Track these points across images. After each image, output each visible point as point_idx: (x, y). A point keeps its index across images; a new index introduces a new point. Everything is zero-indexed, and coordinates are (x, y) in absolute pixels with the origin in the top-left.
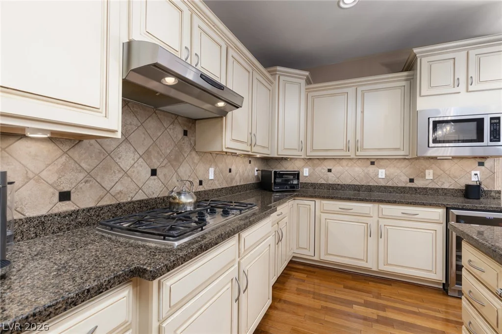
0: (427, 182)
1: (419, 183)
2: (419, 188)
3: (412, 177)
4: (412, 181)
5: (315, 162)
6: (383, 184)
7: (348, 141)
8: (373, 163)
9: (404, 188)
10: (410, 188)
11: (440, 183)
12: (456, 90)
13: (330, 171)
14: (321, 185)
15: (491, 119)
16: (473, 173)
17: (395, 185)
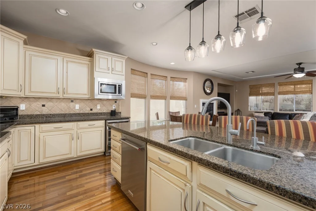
0: (98, 110)
1: (94, 111)
2: (94, 113)
3: (91, 108)
4: (91, 110)
5: (31, 100)
6: (78, 112)
7: (58, 88)
8: (72, 101)
9: (88, 113)
10: (90, 113)
11: (102, 110)
12: (108, 72)
13: (43, 106)
14: (37, 115)
15: (119, 85)
16: (113, 105)
17: (84, 112)
